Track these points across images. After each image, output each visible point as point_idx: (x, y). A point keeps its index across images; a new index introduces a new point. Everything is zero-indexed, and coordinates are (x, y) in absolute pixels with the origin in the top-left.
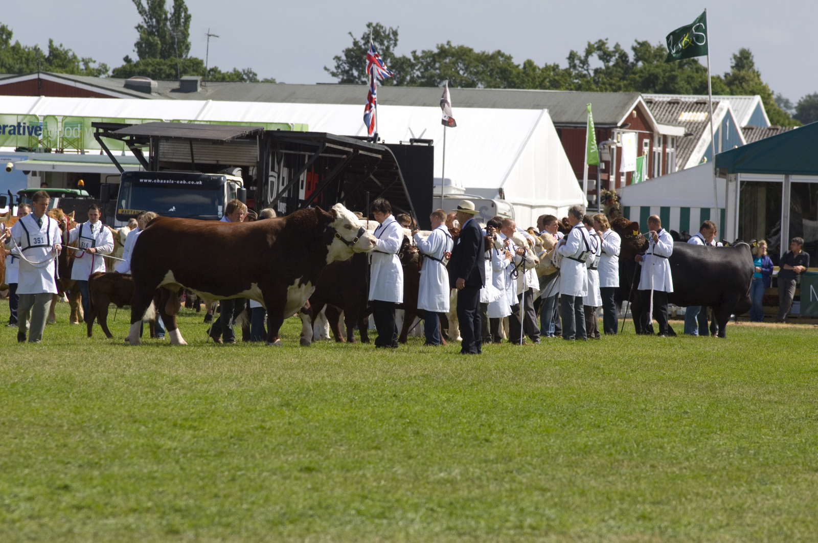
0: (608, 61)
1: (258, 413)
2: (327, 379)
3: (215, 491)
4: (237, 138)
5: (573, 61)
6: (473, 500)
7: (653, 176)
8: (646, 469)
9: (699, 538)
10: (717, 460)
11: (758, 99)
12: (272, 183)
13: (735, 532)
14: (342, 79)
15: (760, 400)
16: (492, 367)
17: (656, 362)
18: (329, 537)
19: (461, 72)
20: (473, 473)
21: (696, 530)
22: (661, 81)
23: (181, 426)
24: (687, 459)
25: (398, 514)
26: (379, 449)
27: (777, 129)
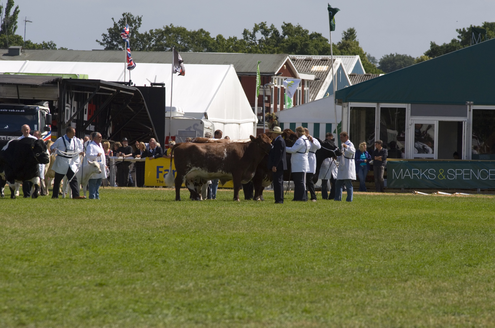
0: (267, 35)
1: (67, 251)
2: (106, 229)
3: (45, 298)
4: (45, 84)
5: (246, 35)
6: (202, 302)
7: (297, 105)
8: (305, 281)
9: (340, 322)
10: (346, 275)
11: (358, 57)
12: (67, 110)
13: (361, 319)
14: (107, 47)
15: (368, 239)
16: (206, 221)
17: (304, 217)
18: (117, 326)
19: (179, 42)
20: (201, 285)
21: (338, 318)
22: (299, 47)
23: (21, 260)
24: (329, 275)
25: (158, 310)
26: (142, 272)
27: (370, 76)
